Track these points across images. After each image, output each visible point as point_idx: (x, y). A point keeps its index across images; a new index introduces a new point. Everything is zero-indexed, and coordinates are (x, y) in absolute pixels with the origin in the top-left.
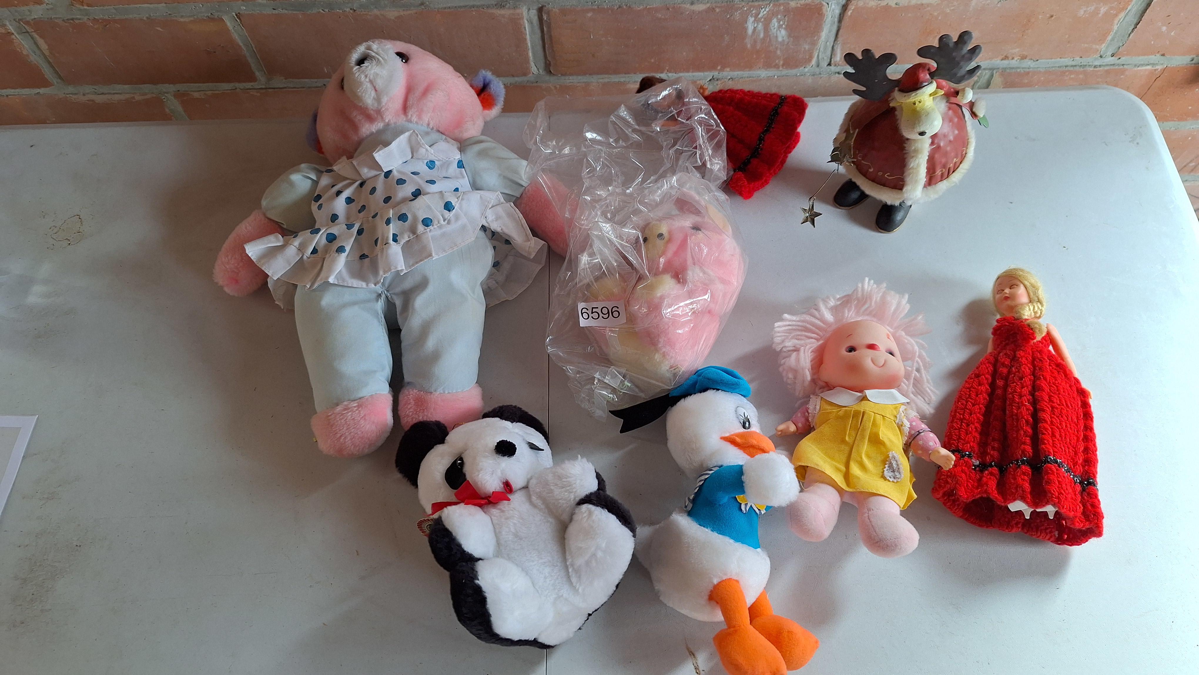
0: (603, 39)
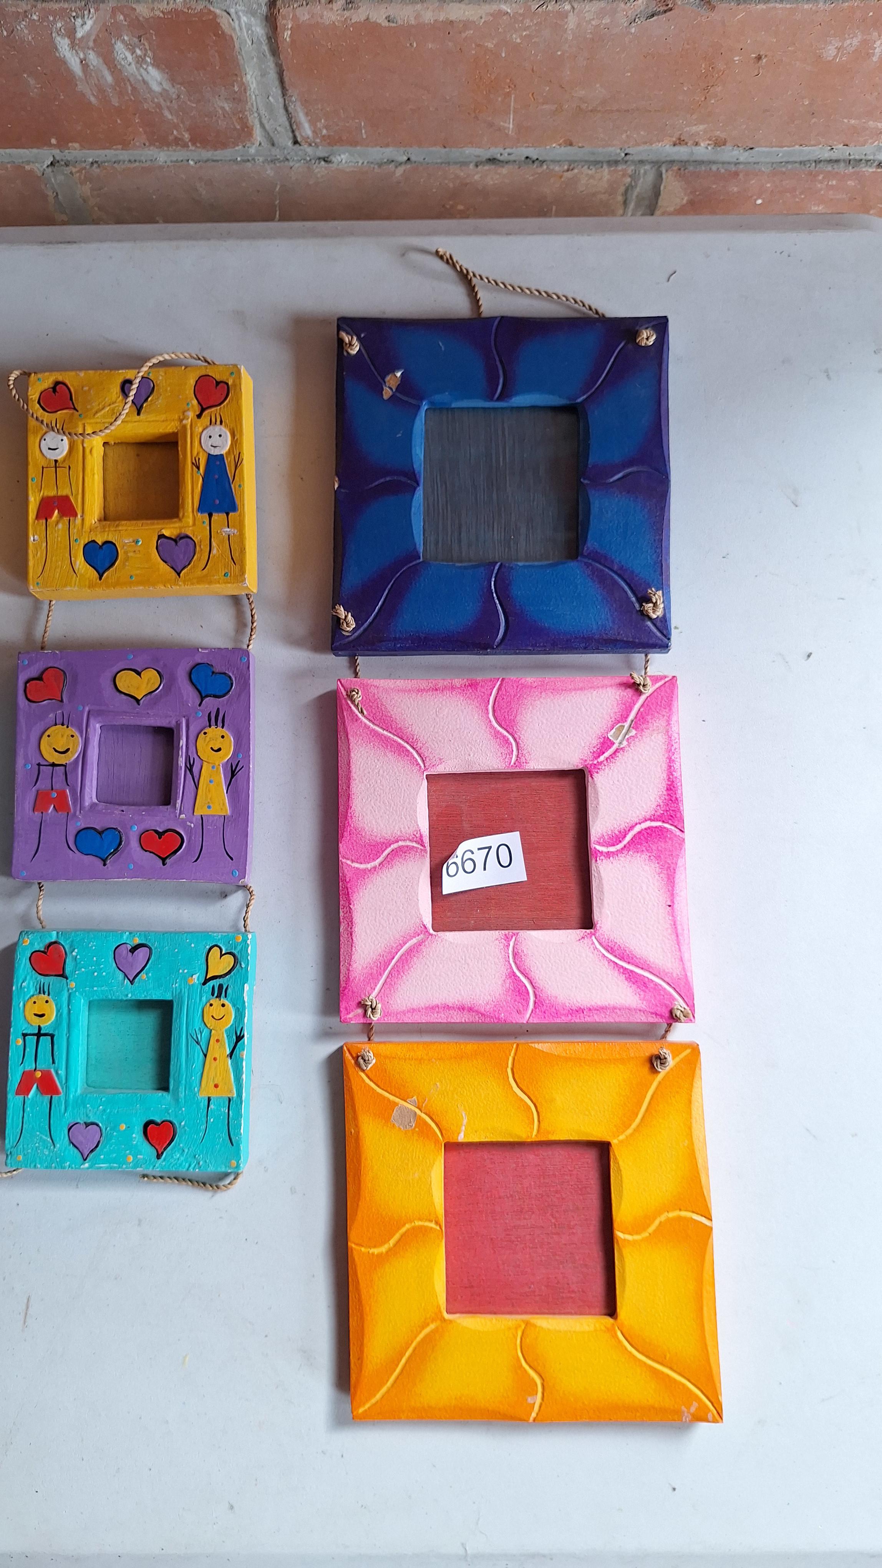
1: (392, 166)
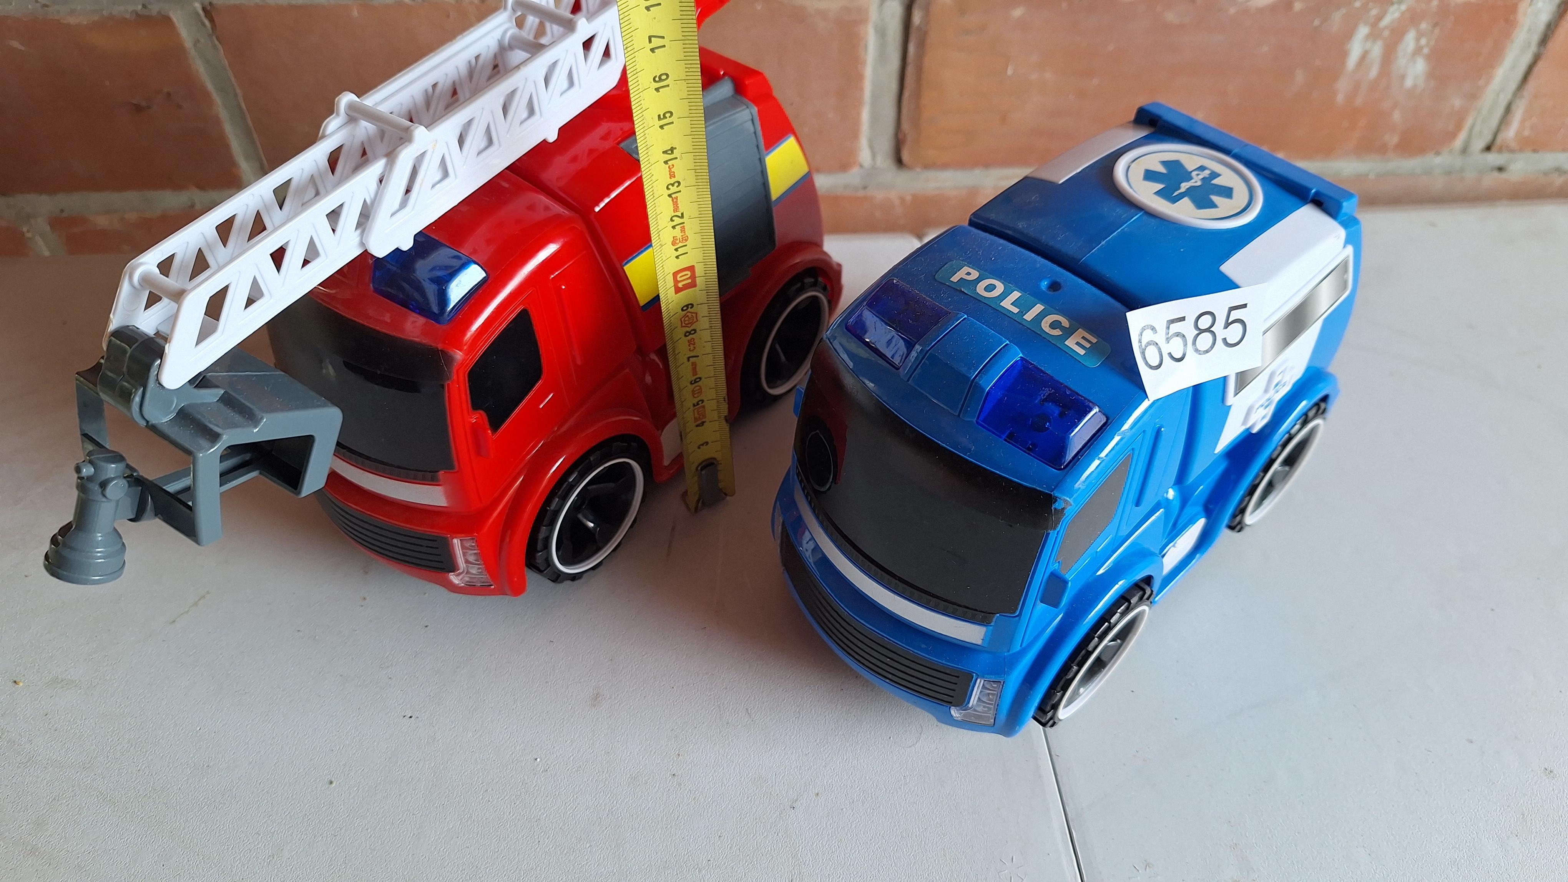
0: (1034, 77)
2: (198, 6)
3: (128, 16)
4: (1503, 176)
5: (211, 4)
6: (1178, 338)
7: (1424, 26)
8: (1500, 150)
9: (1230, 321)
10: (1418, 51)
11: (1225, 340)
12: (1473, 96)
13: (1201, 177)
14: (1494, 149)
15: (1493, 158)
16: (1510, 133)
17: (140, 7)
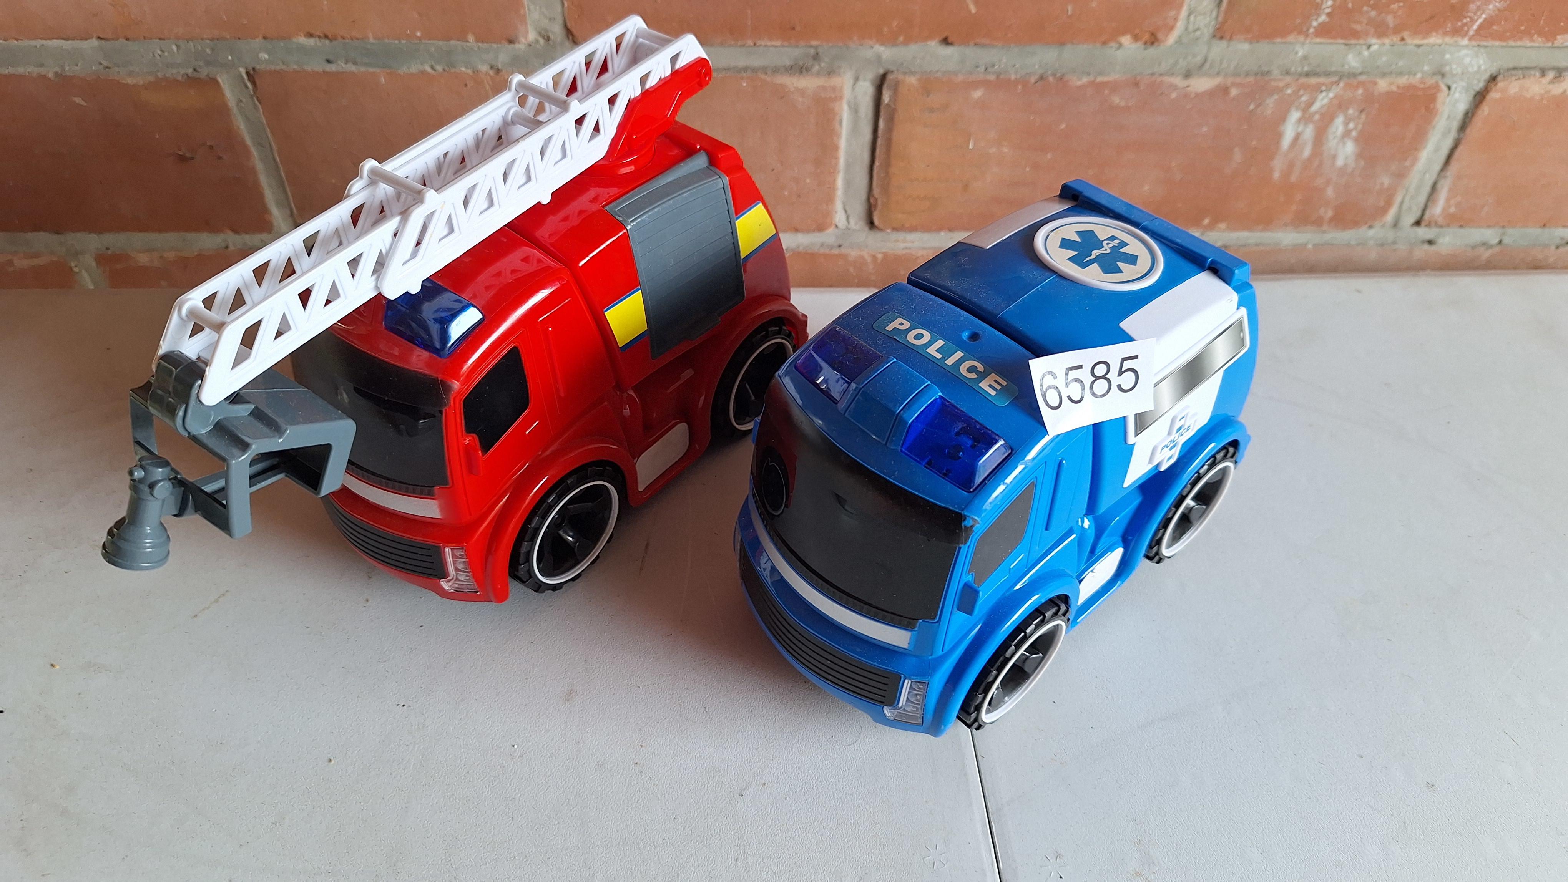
0: (993, 150)
1: (1482, 249)
2: (242, 71)
3: (179, 78)
4: (1433, 248)
5: (254, 69)
6: (1077, 383)
7: (1351, 111)
8: (1429, 225)
9: (1123, 370)
10: (1347, 134)
11: (1119, 386)
12: (1401, 175)
13: (1110, 246)
14: (1423, 224)
15: (1423, 232)
16: (1437, 210)
17: (190, 71)
